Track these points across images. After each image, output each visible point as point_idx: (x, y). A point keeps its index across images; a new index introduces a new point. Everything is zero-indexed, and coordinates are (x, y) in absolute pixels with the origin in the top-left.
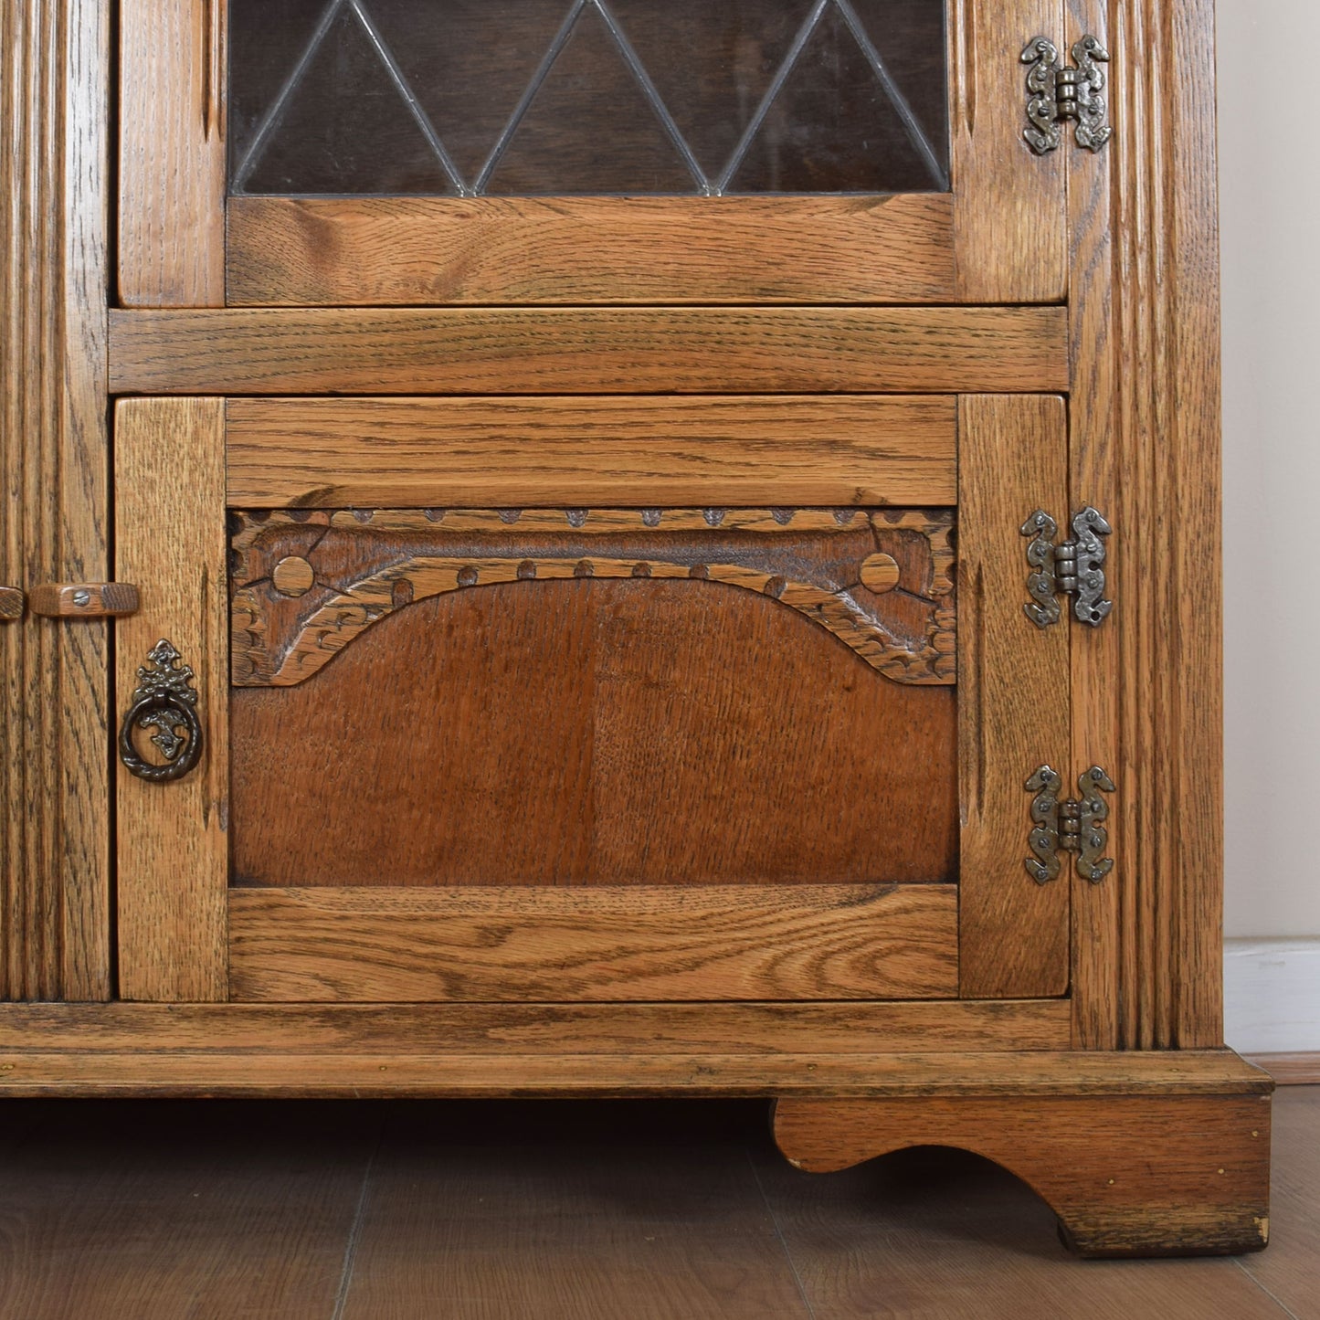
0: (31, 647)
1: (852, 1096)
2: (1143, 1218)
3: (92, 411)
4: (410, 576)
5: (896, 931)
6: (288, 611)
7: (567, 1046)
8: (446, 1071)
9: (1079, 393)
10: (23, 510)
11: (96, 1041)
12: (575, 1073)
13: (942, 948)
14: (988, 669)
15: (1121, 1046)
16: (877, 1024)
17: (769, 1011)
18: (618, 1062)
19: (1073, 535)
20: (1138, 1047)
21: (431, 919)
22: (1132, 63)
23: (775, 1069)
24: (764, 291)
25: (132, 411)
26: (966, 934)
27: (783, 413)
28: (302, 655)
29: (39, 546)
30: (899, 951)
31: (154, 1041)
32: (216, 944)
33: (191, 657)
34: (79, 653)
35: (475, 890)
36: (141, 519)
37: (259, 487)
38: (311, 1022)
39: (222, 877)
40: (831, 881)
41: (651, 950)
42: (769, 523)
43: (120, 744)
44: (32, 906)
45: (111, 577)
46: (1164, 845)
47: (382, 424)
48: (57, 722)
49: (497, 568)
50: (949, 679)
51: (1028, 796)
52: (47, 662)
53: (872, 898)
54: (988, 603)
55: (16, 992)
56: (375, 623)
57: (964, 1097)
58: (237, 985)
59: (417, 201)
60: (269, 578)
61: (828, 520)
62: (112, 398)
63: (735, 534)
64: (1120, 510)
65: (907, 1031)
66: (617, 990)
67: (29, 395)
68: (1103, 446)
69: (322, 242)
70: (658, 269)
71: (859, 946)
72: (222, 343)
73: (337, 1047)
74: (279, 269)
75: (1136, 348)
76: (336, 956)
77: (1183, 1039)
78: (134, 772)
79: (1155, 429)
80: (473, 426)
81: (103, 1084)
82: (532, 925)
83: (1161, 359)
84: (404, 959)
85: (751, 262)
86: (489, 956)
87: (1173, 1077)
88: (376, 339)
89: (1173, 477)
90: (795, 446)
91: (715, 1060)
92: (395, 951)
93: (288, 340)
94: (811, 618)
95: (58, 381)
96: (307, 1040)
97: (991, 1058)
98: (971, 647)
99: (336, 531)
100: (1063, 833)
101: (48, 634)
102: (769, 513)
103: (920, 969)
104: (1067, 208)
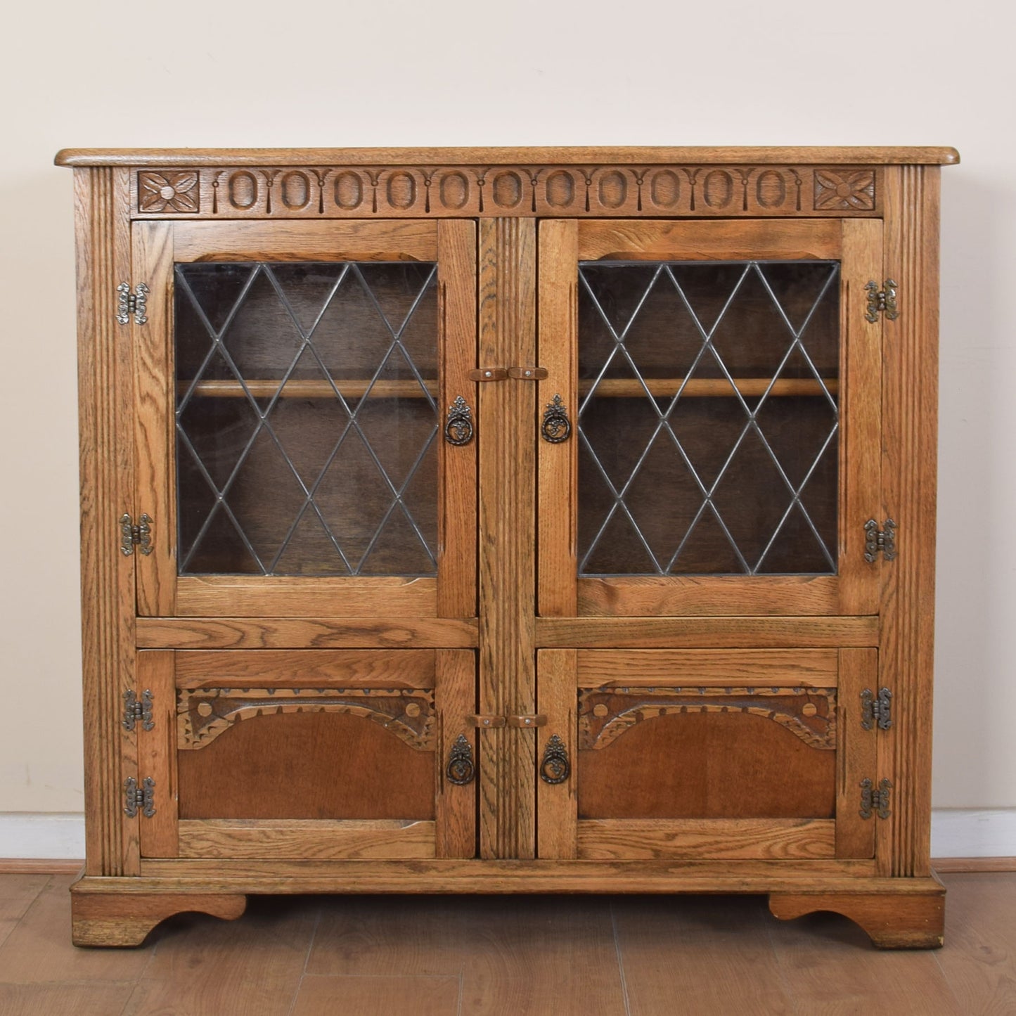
0: (507, 737)
1: (797, 894)
2: (899, 936)
3: (530, 653)
4: (642, 711)
5: (813, 836)
6: (599, 724)
7: (696, 875)
8: (654, 884)
9: (882, 648)
10: (504, 688)
11: (529, 873)
12: (700, 885)
13: (829, 842)
14: (848, 745)
15: (893, 876)
16: (806, 867)
17: (768, 863)
18: (714, 881)
19: (879, 698)
20: (899, 876)
21: (649, 831)
22: (906, 527)
23: (770, 884)
24: (770, 612)
25: (544, 654)
26: (838, 836)
27: (776, 655)
28: (603, 739)
29: (510, 700)
30: (814, 842)
31: (550, 873)
32: (573, 839)
33: (563, 738)
34: (524, 739)
35: (664, 820)
36: (547, 692)
37: (590, 681)
38: (606, 866)
39: (575, 816)
40: (790, 817)
41: (727, 842)
42: (769, 693)
43: (540, 772)
44: (507, 826)
45: (536, 712)
46: (910, 806)
47: (633, 659)
48: (517, 762)
49: (673, 709)
50: (834, 748)
51: (861, 789)
52: (513, 741)
53: (805, 824)
54: (848, 721)
55: (501, 856)
56: (629, 728)
57: (835, 894)
58: (580, 853)
59: (646, 578)
60: (592, 711)
61: (790, 692)
62: (536, 649)
63: (758, 697)
64: (896, 688)
65: (816, 870)
66: (715, 855)
67: (506, 648)
68: (890, 667)
69: (611, 594)
70: (732, 604)
71: (799, 840)
72: (576, 630)
73: (615, 875)
74: (596, 604)
75: (904, 631)
76: (615, 843)
77: (915, 874)
78: (546, 781)
79: (910, 659)
80: (666, 660)
81: (534, 888)
82: (684, 833)
83: (913, 635)
84: (640, 845)
85: (765, 601)
86: (669, 843)
87: (910, 888)
88: (631, 629)
89: (916, 676)
90: (780, 667)
91: (748, 880)
92: (637, 842)
93: (600, 629)
94: (784, 727)
95: (517, 643)
96: (605, 872)
97: (846, 880)
98: (841, 736)
99: (616, 695)
100: (873, 802)
101: (513, 732)
102: (770, 689)
103: (821, 849)
104: (880, 582)
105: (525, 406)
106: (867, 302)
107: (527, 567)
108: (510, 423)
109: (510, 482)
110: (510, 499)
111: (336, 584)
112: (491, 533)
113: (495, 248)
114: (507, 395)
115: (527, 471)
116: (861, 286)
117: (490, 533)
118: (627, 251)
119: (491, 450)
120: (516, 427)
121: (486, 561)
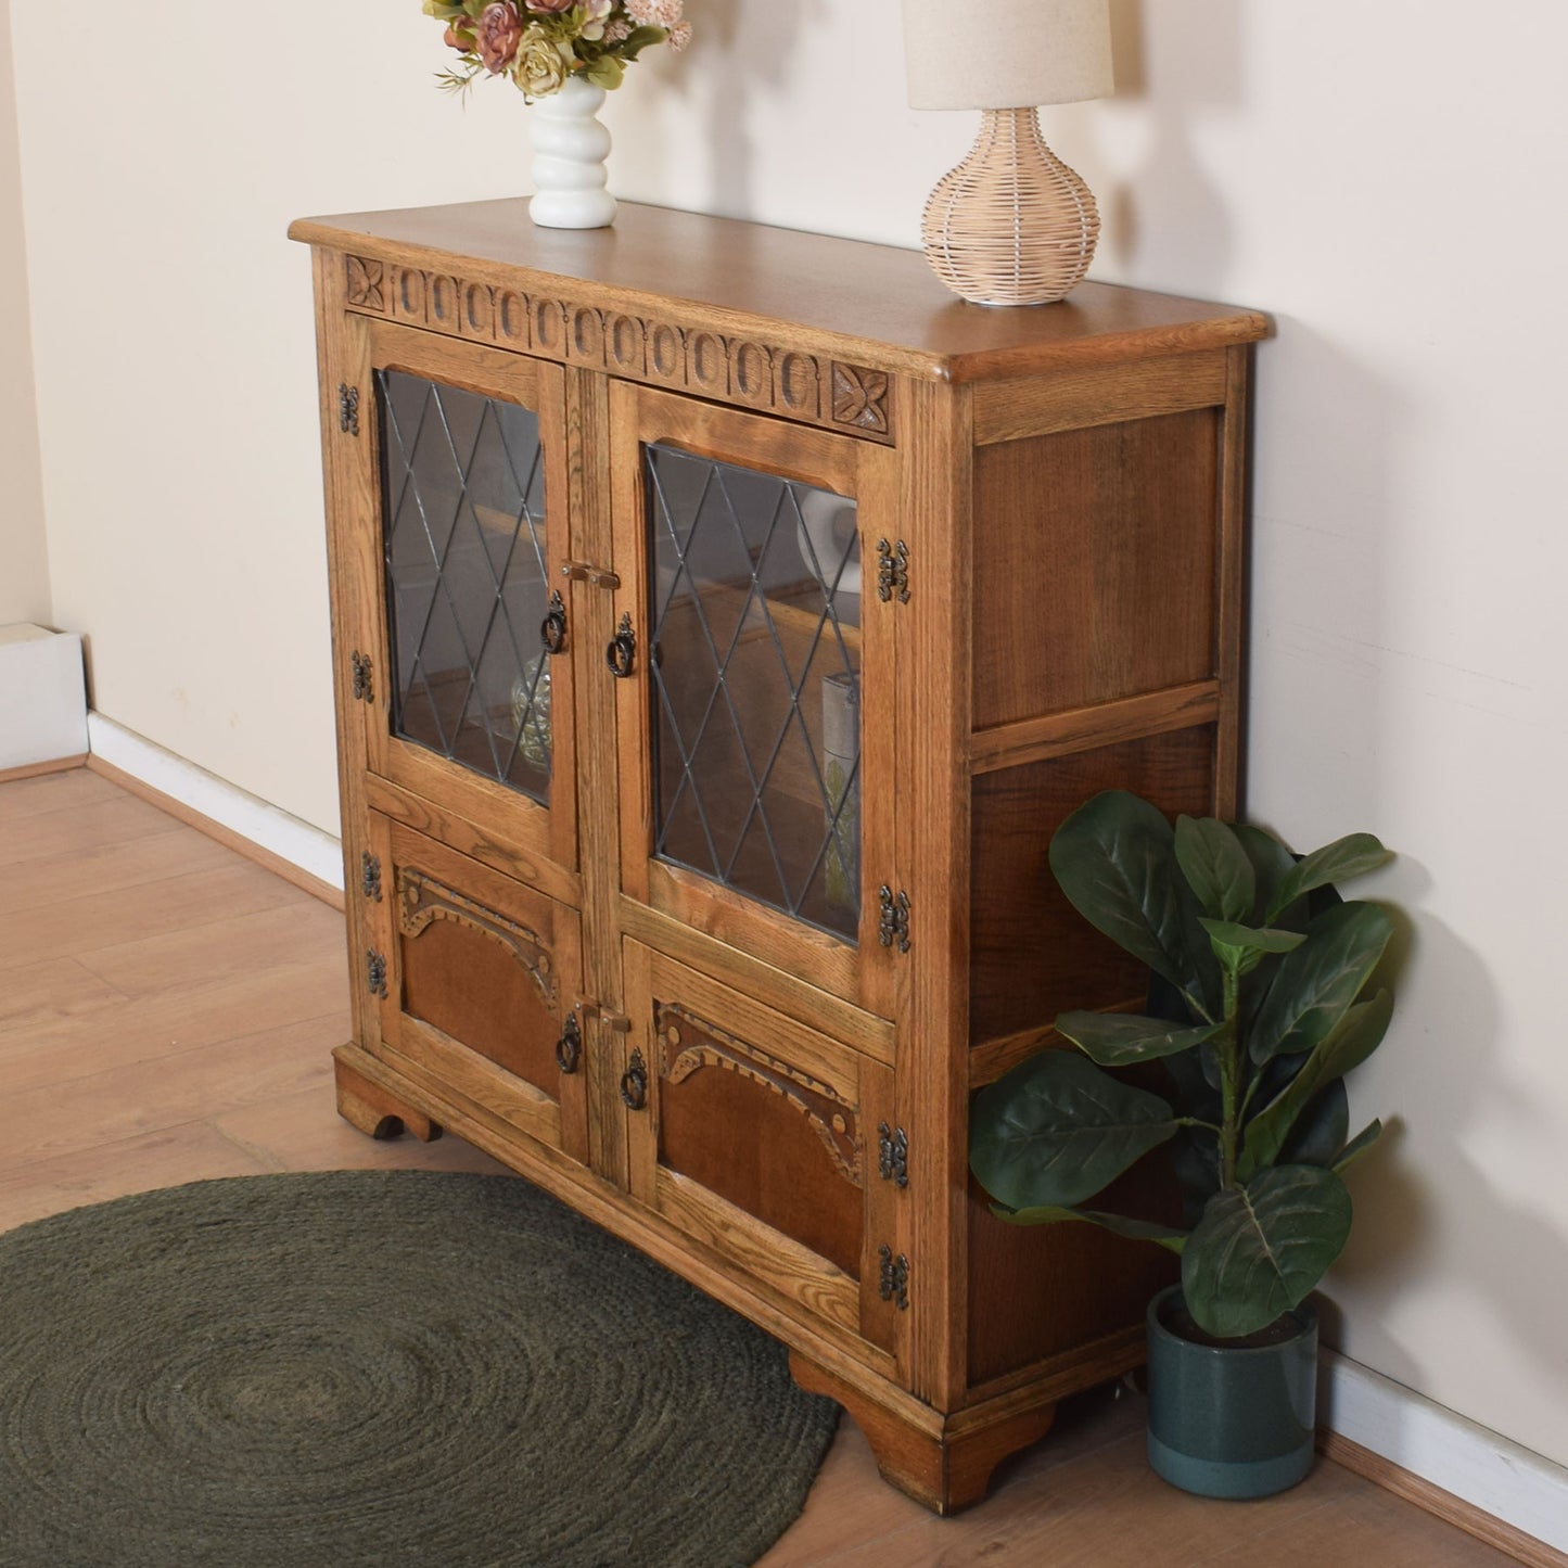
1: (811, 1362)
3: (617, 937)
4: (705, 1053)
5: (841, 1294)
6: (673, 1051)
9: (899, 1071)
10: (602, 970)
11: (625, 1207)
13: (856, 1310)
14: (869, 1189)
15: (912, 1391)
16: (836, 1333)
17: (805, 1307)
20: (918, 1396)
21: (710, 1209)
22: (920, 910)
23: (798, 1337)
24: (800, 973)
25: (627, 942)
26: (863, 1308)
28: (677, 1072)
29: (606, 988)
30: (841, 1303)
31: (640, 1217)
32: (653, 1185)
33: (645, 1057)
36: (632, 991)
37: (660, 993)
38: (678, 1233)
39: (656, 1157)
41: (769, 1259)
42: (805, 1082)
44: (608, 1140)
45: (624, 1012)
46: (928, 1305)
47: (692, 981)
48: (613, 1067)
49: (728, 1062)
50: (861, 1186)
51: (880, 1256)
54: (869, 1156)
55: (605, 1173)
56: (695, 1070)
58: (659, 1205)
59: (705, 880)
60: (666, 1033)
61: (822, 1090)
62: (622, 933)
63: (795, 1082)
64: (913, 1135)
65: (845, 1342)
66: (761, 1271)
67: (602, 921)
69: (674, 889)
70: (769, 948)
71: (830, 1294)
72: (649, 923)
73: (685, 1249)
74: (662, 895)
75: (920, 1057)
76: (686, 1212)
77: (933, 1401)
79: (926, 1100)
82: (738, 1227)
84: (702, 1223)
86: (725, 1234)
88: (694, 943)
90: (809, 1052)
91: (785, 1319)
92: (701, 1219)
93: (667, 930)
94: (818, 1136)
95: (608, 919)
96: (678, 1241)
97: (866, 1371)
99: (685, 1022)
102: (806, 1078)
103: (848, 1316)
104: (896, 975)
105: (605, 619)
106: (880, 570)
108: (596, 637)
109: (598, 713)
110: (600, 734)
111: (486, 788)
112: (585, 772)
113: (578, 408)
114: (593, 600)
115: (608, 704)
116: (876, 544)
118: (676, 438)
121: (583, 805)
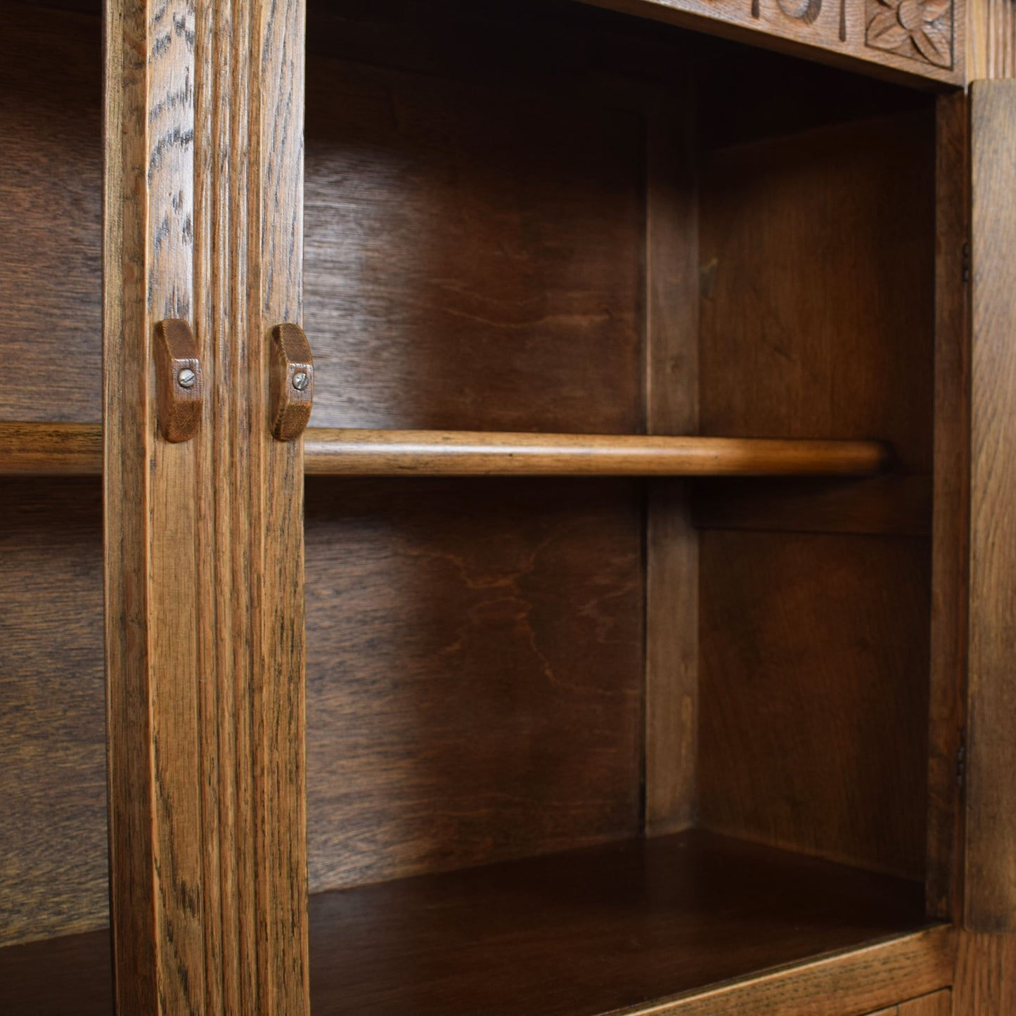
105: (277, 481)
107: (289, 962)
108: (234, 532)
109: (236, 716)
110: (237, 765)
112: (187, 878)
114: (225, 449)
115: (284, 679)
117: (185, 876)
119: (183, 619)
120: (253, 544)
121: (173, 964)
